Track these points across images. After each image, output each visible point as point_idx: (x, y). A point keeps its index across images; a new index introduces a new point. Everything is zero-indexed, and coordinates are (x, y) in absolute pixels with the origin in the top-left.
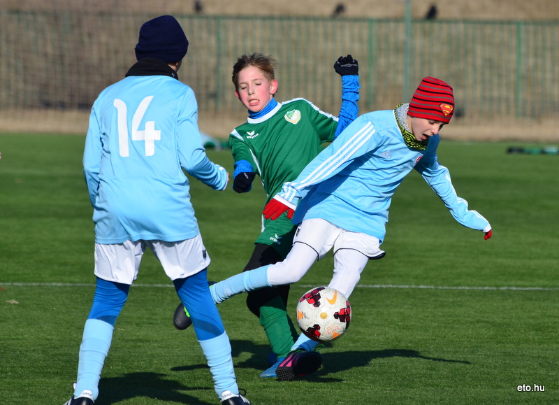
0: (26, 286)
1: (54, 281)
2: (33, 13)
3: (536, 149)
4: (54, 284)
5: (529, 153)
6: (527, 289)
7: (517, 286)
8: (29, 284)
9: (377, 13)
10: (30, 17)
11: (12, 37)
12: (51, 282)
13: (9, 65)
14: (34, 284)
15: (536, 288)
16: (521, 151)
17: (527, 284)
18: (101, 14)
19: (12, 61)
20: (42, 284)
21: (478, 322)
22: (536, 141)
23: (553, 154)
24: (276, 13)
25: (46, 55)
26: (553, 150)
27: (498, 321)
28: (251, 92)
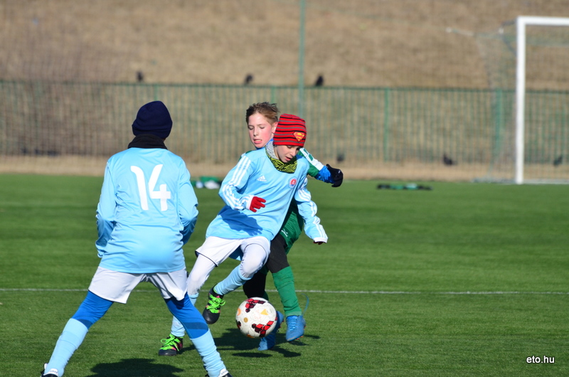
0: (8, 291)
1: (29, 287)
2: (14, 82)
3: (400, 186)
4: (29, 289)
5: (394, 189)
7: (385, 291)
8: (10, 290)
9: (277, 81)
10: (11, 85)
12: (27, 288)
14: (14, 289)
15: (400, 292)
16: (388, 187)
17: (392, 289)
18: (66, 83)
20: (21, 289)
21: (355, 318)
22: (400, 180)
23: (413, 189)
24: (200, 82)
25: (23, 114)
26: (413, 186)
27: (370, 317)
28: (255, 134)
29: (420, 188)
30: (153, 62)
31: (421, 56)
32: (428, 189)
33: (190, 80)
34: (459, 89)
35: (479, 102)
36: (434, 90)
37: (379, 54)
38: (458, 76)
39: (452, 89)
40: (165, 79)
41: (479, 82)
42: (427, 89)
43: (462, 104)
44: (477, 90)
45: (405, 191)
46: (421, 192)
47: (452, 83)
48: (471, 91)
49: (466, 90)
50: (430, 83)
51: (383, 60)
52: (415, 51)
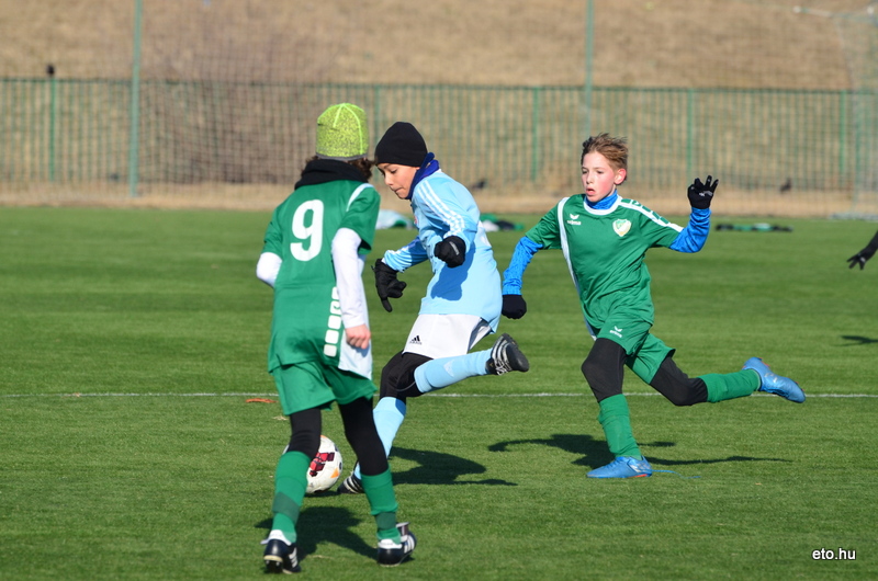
3: (747, 227)
5: (740, 230)
6: (851, 396)
7: (838, 393)
11: (162, 109)
13: (158, 138)
15: (861, 395)
16: (730, 227)
17: (844, 389)
18: (253, 84)
19: (162, 134)
21: (824, 440)
22: (745, 217)
23: (765, 231)
25: (198, 128)
26: (765, 226)
27: (846, 438)
28: (589, 180)
29: (775, 228)
30: (367, 56)
31: (729, 46)
32: (786, 230)
33: (418, 80)
34: (779, 91)
35: (806, 108)
36: (745, 91)
37: (672, 43)
38: (778, 73)
39: (770, 90)
40: (385, 79)
41: (807, 81)
42: (735, 90)
43: (784, 110)
44: (805, 91)
45: (754, 234)
46: (776, 234)
47: (771, 81)
48: (795, 92)
49: (788, 91)
50: (740, 82)
51: (676, 51)
52: (720, 39)
